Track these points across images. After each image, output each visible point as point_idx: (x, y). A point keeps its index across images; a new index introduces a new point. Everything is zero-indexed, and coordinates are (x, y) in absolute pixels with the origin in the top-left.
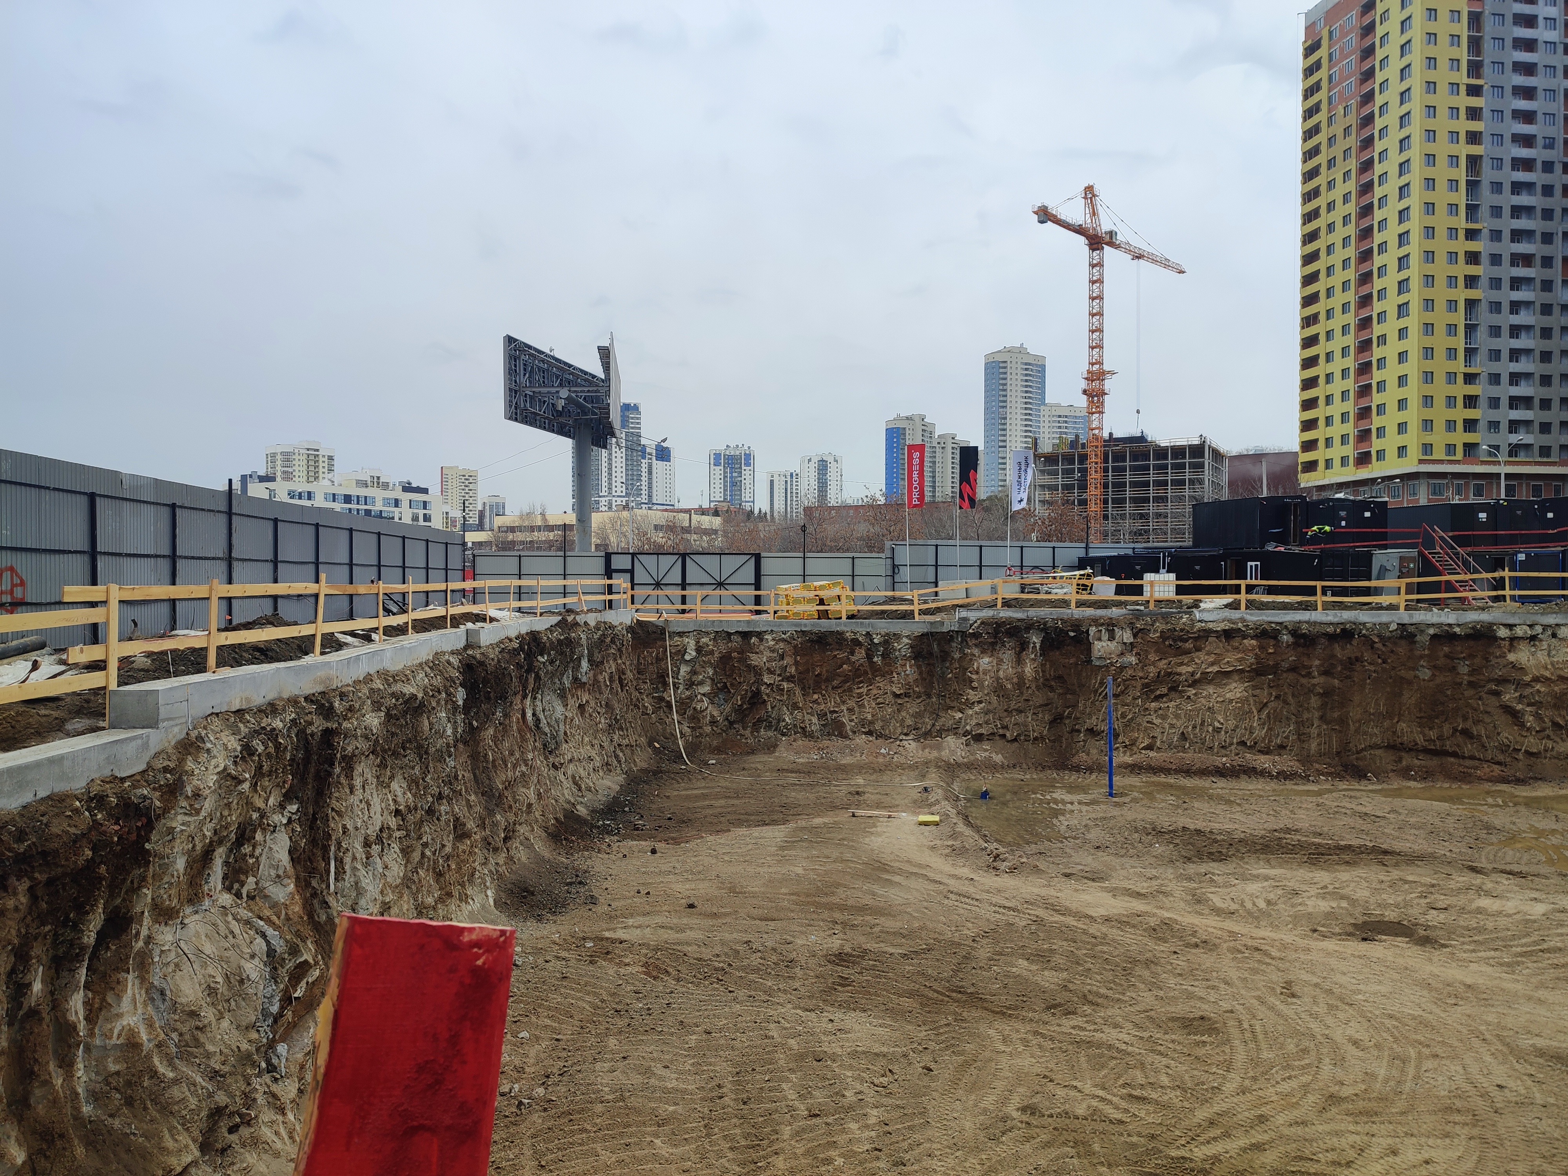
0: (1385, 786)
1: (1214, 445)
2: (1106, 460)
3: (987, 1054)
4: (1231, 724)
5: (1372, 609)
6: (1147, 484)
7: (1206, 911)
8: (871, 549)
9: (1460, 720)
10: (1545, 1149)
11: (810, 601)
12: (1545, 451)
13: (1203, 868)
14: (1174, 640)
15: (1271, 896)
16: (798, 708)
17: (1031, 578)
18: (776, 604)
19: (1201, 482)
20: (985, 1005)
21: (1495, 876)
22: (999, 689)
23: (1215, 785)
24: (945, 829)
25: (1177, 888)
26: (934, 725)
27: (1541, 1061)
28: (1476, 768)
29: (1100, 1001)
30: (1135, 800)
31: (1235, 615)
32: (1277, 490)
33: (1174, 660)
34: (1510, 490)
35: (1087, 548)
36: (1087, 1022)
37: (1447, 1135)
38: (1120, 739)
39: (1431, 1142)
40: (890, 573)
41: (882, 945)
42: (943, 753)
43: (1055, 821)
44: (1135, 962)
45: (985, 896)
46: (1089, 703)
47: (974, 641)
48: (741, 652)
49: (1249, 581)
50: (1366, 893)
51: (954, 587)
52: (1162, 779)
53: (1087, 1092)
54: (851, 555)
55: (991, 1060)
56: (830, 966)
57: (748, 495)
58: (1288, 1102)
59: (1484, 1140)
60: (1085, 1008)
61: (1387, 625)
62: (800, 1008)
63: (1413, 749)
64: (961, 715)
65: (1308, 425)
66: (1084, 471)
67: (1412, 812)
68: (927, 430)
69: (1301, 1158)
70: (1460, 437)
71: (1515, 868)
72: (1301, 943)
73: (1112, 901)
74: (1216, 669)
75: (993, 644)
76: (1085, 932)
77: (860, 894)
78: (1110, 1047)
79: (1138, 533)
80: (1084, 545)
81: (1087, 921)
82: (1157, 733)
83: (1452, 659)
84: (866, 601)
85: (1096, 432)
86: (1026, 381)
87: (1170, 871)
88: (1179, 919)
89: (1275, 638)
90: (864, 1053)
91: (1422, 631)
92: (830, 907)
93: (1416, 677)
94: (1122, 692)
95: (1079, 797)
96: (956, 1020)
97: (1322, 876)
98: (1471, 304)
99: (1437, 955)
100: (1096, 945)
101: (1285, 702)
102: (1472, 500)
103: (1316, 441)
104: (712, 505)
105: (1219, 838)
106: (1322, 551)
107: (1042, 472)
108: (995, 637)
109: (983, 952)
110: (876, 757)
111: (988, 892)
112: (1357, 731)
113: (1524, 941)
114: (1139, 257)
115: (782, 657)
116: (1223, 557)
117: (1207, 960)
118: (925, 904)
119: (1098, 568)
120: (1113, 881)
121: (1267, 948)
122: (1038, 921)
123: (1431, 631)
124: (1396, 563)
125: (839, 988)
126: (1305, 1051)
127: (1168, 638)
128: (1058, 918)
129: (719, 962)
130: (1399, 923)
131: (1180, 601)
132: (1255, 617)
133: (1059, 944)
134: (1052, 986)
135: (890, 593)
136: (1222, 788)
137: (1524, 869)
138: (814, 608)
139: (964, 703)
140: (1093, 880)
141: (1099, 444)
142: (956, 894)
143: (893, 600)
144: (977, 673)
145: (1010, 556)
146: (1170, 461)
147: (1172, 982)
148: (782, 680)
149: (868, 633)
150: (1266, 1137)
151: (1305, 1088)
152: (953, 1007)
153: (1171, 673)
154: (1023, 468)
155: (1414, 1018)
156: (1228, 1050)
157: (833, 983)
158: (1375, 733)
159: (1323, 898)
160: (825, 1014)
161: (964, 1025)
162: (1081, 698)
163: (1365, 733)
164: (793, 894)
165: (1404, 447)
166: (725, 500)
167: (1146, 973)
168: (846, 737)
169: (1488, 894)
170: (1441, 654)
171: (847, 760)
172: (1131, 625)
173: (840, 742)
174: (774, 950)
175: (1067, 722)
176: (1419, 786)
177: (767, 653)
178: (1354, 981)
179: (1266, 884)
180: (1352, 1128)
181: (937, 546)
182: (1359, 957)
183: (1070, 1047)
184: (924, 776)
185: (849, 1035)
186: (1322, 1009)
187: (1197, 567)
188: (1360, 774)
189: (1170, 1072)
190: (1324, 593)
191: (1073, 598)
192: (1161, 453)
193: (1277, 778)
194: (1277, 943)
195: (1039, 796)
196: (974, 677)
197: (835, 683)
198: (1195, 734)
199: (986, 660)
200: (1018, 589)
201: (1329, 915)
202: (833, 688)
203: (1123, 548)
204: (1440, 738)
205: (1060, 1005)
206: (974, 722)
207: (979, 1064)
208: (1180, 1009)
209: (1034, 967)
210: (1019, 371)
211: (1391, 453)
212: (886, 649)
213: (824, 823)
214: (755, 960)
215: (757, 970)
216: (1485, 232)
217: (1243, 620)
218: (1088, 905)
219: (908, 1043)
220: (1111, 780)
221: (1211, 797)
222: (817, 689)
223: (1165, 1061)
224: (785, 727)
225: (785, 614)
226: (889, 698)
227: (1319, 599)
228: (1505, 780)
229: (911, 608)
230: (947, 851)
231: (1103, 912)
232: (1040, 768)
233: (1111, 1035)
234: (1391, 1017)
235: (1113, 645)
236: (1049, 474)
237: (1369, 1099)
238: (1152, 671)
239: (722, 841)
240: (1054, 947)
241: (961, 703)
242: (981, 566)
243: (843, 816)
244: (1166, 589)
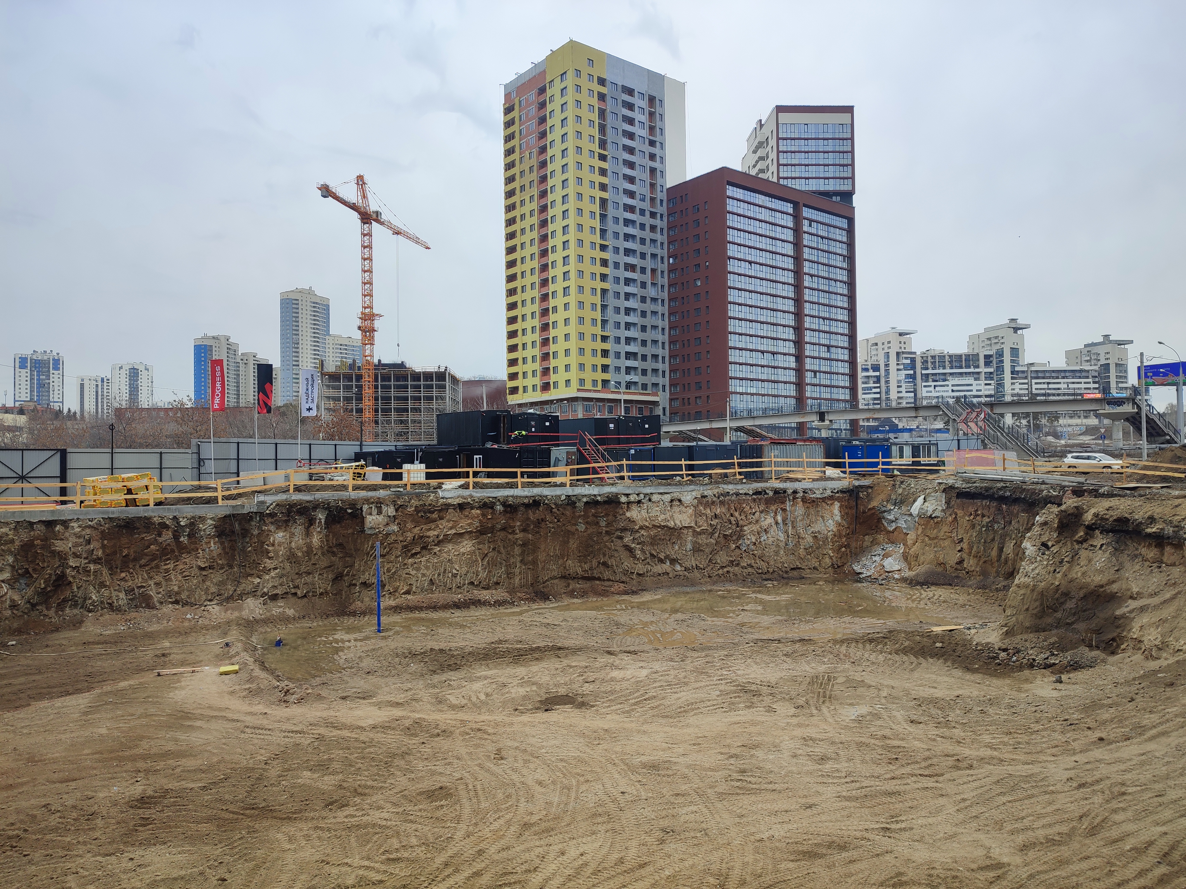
0: (560, 604)
1: (452, 372)
2: (376, 380)
3: (275, 855)
4: (464, 570)
5: (551, 486)
6: (406, 398)
7: (446, 708)
8: (179, 445)
9: (601, 556)
10: (647, 827)
11: (117, 491)
12: (644, 386)
13: (444, 677)
14: (425, 512)
15: (489, 690)
16: (105, 586)
17: (318, 469)
18: (83, 494)
19: (443, 398)
20: (275, 814)
21: (621, 656)
22: (291, 557)
23: (453, 615)
24: (244, 675)
25: (425, 695)
26: (235, 590)
27: (644, 770)
28: (611, 586)
29: (367, 791)
30: (397, 633)
31: (466, 493)
32: (492, 406)
33: (425, 527)
34: (627, 410)
35: (361, 445)
36: (357, 810)
37: (594, 833)
38: (386, 588)
39: (584, 840)
40: (196, 465)
41: (183, 782)
42: (243, 613)
43: (336, 657)
44: (394, 756)
45: (276, 725)
46: (363, 563)
47: (270, 520)
48: (45, 539)
49: (475, 469)
50: (548, 678)
51: (253, 477)
52: (417, 615)
53: (356, 865)
54: (159, 450)
55: (278, 859)
56: (132, 811)
57: (56, 396)
58: (498, 835)
59: (614, 830)
60: (356, 799)
61: (560, 496)
62: (100, 855)
63: (575, 578)
64: (258, 580)
65: (512, 363)
66: (360, 387)
67: (575, 619)
68: (232, 349)
69: (506, 874)
70: (600, 376)
71: (632, 649)
72: (507, 720)
73: (378, 713)
74: (453, 531)
75: (286, 522)
76: (357, 740)
77: (163, 743)
78: (374, 825)
79: (399, 434)
80: (359, 443)
81: (358, 731)
82: (413, 581)
83: (597, 517)
84: (173, 490)
85: (369, 358)
86: (314, 316)
87: (421, 682)
88: (426, 717)
89: (492, 508)
90: (163, 880)
91: (580, 500)
92: (134, 759)
93: (577, 530)
94: (388, 553)
95: (355, 636)
96: (249, 833)
97: (521, 671)
98: (604, 291)
99: (589, 713)
100: (365, 748)
101: (499, 552)
102: (606, 416)
103: (517, 373)
104: (17, 404)
105: (455, 653)
106: (521, 448)
107: (328, 386)
108: (288, 516)
109: (273, 772)
110: (182, 622)
111: (279, 721)
112: (543, 568)
113: (636, 695)
114: (397, 233)
115: (89, 542)
116: (458, 452)
117: (443, 744)
118: (224, 741)
119: (369, 460)
120: (379, 697)
121: (486, 727)
122: (320, 738)
123: (585, 500)
124: (565, 456)
125: (141, 828)
126: (509, 796)
127: (420, 511)
128: (336, 732)
129: (14, 830)
130: (567, 696)
131: (428, 484)
132: (479, 494)
133: (337, 753)
134: (330, 788)
135: (196, 483)
136: (458, 617)
137: (636, 648)
138: (122, 497)
139: (262, 571)
140: (364, 698)
141: (371, 368)
142: (251, 728)
143: (199, 488)
144: (273, 545)
145: (301, 452)
146: (422, 383)
147: (420, 765)
148: (89, 563)
149: (175, 517)
150: (483, 865)
151: (509, 823)
152: (247, 822)
153: (422, 537)
154: (310, 383)
155: (575, 758)
156: (458, 808)
157: (135, 825)
158: (554, 569)
159: (522, 686)
160: (126, 854)
161: (256, 835)
162: (357, 559)
163: (548, 569)
164: (96, 753)
165: (569, 380)
166: (31, 400)
167: (402, 763)
168: (153, 608)
169: (617, 668)
170: (590, 514)
171: (155, 627)
172: (394, 502)
173: (148, 613)
174: (74, 807)
175: (346, 578)
176: (580, 601)
177: (73, 539)
178: (540, 740)
179: (485, 682)
180: (538, 843)
181: (238, 443)
182: (543, 723)
183: (344, 833)
184: (226, 634)
185: (149, 868)
186: (519, 764)
187: (441, 460)
188: (544, 597)
189: (418, 834)
190: (522, 476)
191: (351, 483)
192: (416, 376)
193: (494, 605)
194: (492, 723)
195: (323, 639)
196: (270, 548)
197: (143, 562)
198: (440, 580)
199: (281, 534)
200: (307, 477)
201: (525, 698)
202: (141, 566)
203: (388, 446)
204: (591, 569)
205: (336, 801)
206: (270, 585)
207: (267, 864)
208: (426, 785)
209: (316, 776)
210: (309, 308)
211: (561, 384)
212: (192, 530)
213: (130, 685)
214: (54, 820)
215: (54, 830)
216: (610, 247)
217: (471, 496)
218: (360, 718)
219: (204, 861)
220: (379, 620)
221: (450, 624)
222: (124, 567)
223: (414, 826)
224: (92, 604)
225: (92, 503)
226: (195, 571)
227: (519, 480)
228: (626, 593)
229: (215, 494)
230: (245, 693)
231: (371, 722)
232: (325, 616)
233: (375, 816)
234: (562, 760)
235: (380, 518)
236: (333, 388)
237: (548, 821)
238: (409, 536)
239: (20, 716)
240: (332, 756)
241: (259, 571)
242: (276, 460)
243: (149, 677)
244: (419, 475)
